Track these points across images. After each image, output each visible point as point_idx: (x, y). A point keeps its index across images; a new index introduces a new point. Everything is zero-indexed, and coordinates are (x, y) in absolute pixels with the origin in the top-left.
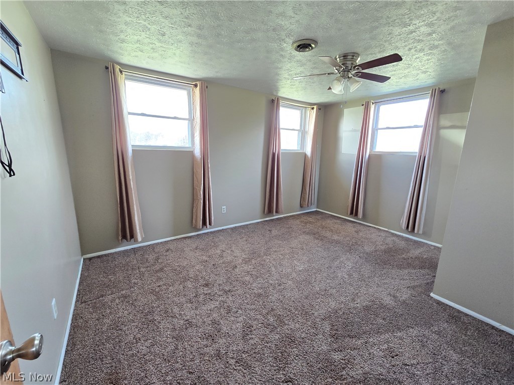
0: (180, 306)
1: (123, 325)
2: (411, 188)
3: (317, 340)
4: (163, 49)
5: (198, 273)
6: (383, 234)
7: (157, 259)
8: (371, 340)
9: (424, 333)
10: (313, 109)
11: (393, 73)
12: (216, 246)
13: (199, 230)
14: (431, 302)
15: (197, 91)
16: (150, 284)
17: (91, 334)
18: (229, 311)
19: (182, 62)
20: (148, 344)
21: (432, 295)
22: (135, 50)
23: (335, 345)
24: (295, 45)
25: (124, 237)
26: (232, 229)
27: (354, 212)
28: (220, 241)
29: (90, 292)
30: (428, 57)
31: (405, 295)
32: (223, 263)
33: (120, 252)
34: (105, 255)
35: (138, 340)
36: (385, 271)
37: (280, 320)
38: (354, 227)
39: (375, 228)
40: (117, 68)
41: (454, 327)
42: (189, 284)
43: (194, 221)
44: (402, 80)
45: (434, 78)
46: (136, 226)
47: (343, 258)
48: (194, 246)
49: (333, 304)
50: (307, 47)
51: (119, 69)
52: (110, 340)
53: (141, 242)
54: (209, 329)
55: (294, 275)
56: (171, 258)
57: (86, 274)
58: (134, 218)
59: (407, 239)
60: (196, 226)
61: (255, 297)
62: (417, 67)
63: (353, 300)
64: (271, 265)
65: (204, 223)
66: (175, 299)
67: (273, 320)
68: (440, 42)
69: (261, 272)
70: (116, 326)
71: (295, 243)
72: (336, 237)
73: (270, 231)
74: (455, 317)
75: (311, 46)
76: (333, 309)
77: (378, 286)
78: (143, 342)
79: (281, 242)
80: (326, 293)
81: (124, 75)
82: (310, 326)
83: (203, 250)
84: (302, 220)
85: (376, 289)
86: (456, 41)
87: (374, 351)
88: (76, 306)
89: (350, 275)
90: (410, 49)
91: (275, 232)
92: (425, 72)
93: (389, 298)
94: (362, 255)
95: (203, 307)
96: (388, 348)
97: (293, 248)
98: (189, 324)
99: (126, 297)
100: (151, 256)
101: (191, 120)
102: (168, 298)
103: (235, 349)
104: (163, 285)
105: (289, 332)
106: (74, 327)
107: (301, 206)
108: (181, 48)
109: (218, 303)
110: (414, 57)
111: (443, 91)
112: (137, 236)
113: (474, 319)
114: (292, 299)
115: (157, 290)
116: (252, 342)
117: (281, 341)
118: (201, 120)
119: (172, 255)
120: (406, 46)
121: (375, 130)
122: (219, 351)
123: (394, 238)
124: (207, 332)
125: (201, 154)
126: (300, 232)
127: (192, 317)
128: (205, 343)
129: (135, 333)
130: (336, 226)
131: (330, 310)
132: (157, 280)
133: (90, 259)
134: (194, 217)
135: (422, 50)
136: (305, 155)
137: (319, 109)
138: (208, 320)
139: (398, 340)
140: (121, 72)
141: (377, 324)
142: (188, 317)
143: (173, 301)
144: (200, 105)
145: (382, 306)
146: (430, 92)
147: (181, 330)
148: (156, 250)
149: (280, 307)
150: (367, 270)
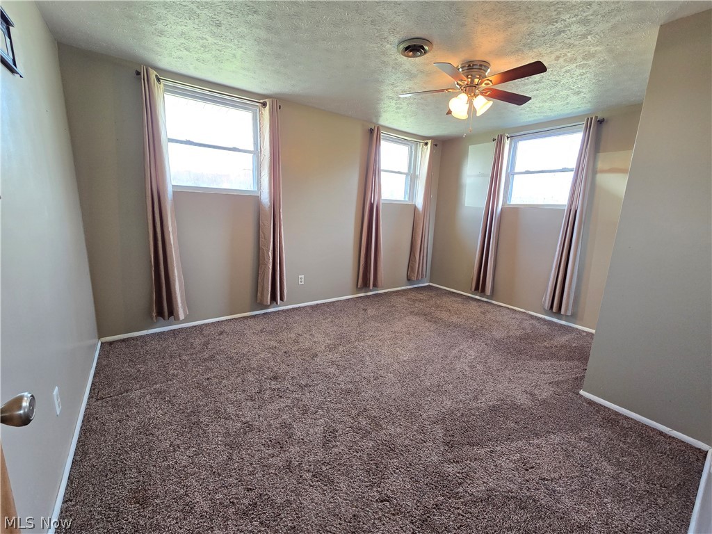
0: (238, 404)
1: (155, 428)
2: (557, 253)
3: (425, 449)
4: (217, 47)
5: (263, 363)
6: (518, 316)
7: (206, 344)
8: (499, 448)
9: (570, 440)
10: (426, 144)
11: (535, 93)
12: (289, 329)
13: (267, 307)
14: (580, 401)
15: (266, 111)
16: (196, 375)
17: (110, 440)
18: (305, 412)
19: (244, 69)
20: (190, 452)
21: (582, 392)
22: (179, 48)
23: (449, 454)
24: (401, 46)
25: (160, 313)
26: (312, 307)
27: (480, 287)
28: (295, 322)
29: (110, 385)
30: (581, 71)
31: (545, 393)
32: (299, 350)
33: (154, 334)
34: (133, 339)
35: (176, 448)
36: (519, 363)
37: (376, 423)
38: (480, 306)
39: (508, 308)
40: (153, 74)
41: (610, 432)
42: (250, 377)
43: (259, 294)
44: (547, 105)
45: (590, 102)
46: (176, 298)
47: (463, 346)
48: (259, 328)
49: (448, 404)
50: (418, 51)
51: (156, 76)
52: (137, 448)
53: (184, 322)
54: (277, 434)
55: (396, 366)
56: (225, 343)
57: (105, 363)
58: (175, 288)
59: (550, 323)
60: (262, 300)
61: (341, 393)
62: (567, 85)
63: (476, 398)
64: (365, 353)
65: (274, 298)
66: (230, 395)
67: (366, 424)
68: (599, 48)
69: (351, 362)
70: (146, 430)
71: (399, 326)
72: (454, 319)
73: (365, 310)
74: (612, 420)
75: (423, 49)
76: (447, 410)
77: (510, 381)
78: (183, 450)
79: (379, 325)
80: (439, 389)
81: (162, 85)
82: (416, 431)
83: (270, 333)
84: (409, 297)
85: (507, 384)
86: (618, 47)
87: (502, 462)
88: (88, 403)
89: (472, 367)
90: (557, 58)
91: (371, 312)
92: (578, 93)
93: (525, 396)
94: (489, 342)
95: (270, 407)
96: (521, 458)
97: (396, 332)
98: (249, 427)
99: (161, 393)
100: (197, 340)
101: (257, 153)
102: (220, 394)
103: (311, 459)
104: (214, 377)
105: (387, 438)
106: (85, 430)
107: (409, 279)
108: (244, 47)
109: (290, 401)
110: (563, 70)
111: (601, 122)
112: (178, 312)
113: (636, 422)
114: (393, 396)
115: (205, 384)
116: (335, 450)
117: (376, 449)
118: (271, 153)
119: (227, 339)
120: (552, 53)
121: (511, 174)
122: (290, 462)
123: (533, 322)
124: (274, 438)
125: (270, 200)
126: (405, 312)
127: (254, 419)
128: (271, 452)
129: (172, 439)
130: (456, 305)
131: (444, 410)
132: (205, 371)
133: (111, 343)
134: (260, 288)
135: (573, 60)
136: (415, 208)
137: (435, 145)
138: (276, 423)
139: (534, 449)
140: (158, 80)
141: (507, 429)
142: (248, 419)
143: (227, 399)
144: (270, 132)
145: (515, 407)
146: (585, 122)
147: (237, 434)
148: (205, 333)
149: (376, 406)
150: (495, 360)
